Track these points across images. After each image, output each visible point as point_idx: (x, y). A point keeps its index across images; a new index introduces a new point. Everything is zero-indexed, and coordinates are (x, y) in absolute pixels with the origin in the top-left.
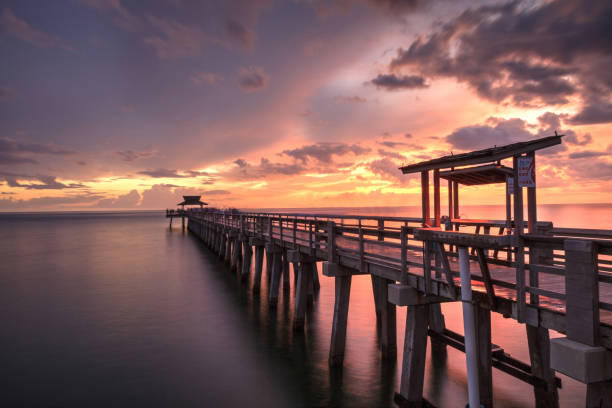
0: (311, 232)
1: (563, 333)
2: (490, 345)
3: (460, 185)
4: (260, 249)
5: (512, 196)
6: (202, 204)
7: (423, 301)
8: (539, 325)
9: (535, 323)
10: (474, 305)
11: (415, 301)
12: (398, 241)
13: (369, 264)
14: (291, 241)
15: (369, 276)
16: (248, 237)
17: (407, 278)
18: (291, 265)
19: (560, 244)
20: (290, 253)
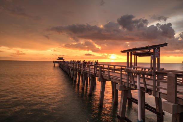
0: (94, 69)
1: (166, 100)
2: (145, 102)
3: (137, 57)
4: (80, 73)
5: (152, 60)
6: (63, 60)
7: (126, 89)
8: (159, 97)
9: (158, 96)
10: (141, 91)
11: (124, 89)
12: (120, 72)
13: (111, 78)
14: (89, 71)
15: (111, 82)
16: (76, 70)
17: (122, 82)
18: (88, 78)
19: (166, 74)
20: (88, 74)
